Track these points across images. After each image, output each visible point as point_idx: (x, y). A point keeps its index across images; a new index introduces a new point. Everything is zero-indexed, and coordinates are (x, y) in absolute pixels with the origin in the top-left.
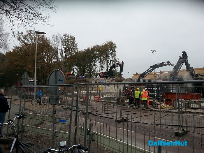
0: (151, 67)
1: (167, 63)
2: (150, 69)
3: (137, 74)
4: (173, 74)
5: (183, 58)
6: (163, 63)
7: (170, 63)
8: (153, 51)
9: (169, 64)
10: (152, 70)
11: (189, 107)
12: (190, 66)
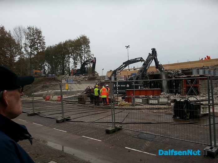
0: (124, 63)
1: (139, 59)
2: (122, 65)
3: (111, 70)
4: (142, 71)
5: (152, 55)
6: (136, 59)
7: (143, 59)
8: (128, 47)
9: (141, 60)
10: (125, 66)
11: (148, 103)
12: (159, 63)
